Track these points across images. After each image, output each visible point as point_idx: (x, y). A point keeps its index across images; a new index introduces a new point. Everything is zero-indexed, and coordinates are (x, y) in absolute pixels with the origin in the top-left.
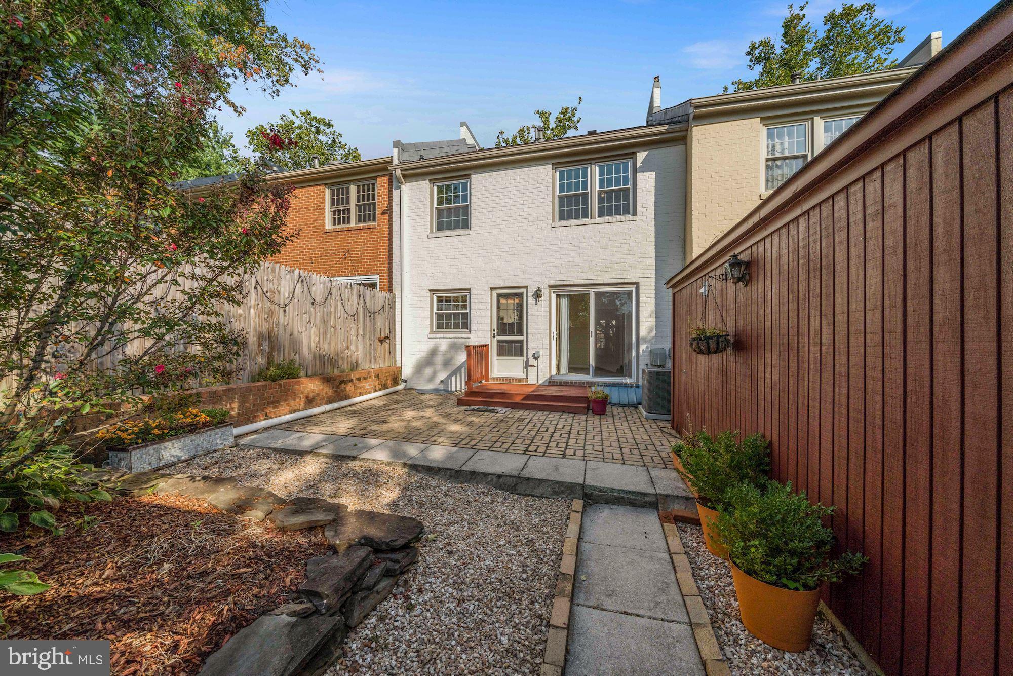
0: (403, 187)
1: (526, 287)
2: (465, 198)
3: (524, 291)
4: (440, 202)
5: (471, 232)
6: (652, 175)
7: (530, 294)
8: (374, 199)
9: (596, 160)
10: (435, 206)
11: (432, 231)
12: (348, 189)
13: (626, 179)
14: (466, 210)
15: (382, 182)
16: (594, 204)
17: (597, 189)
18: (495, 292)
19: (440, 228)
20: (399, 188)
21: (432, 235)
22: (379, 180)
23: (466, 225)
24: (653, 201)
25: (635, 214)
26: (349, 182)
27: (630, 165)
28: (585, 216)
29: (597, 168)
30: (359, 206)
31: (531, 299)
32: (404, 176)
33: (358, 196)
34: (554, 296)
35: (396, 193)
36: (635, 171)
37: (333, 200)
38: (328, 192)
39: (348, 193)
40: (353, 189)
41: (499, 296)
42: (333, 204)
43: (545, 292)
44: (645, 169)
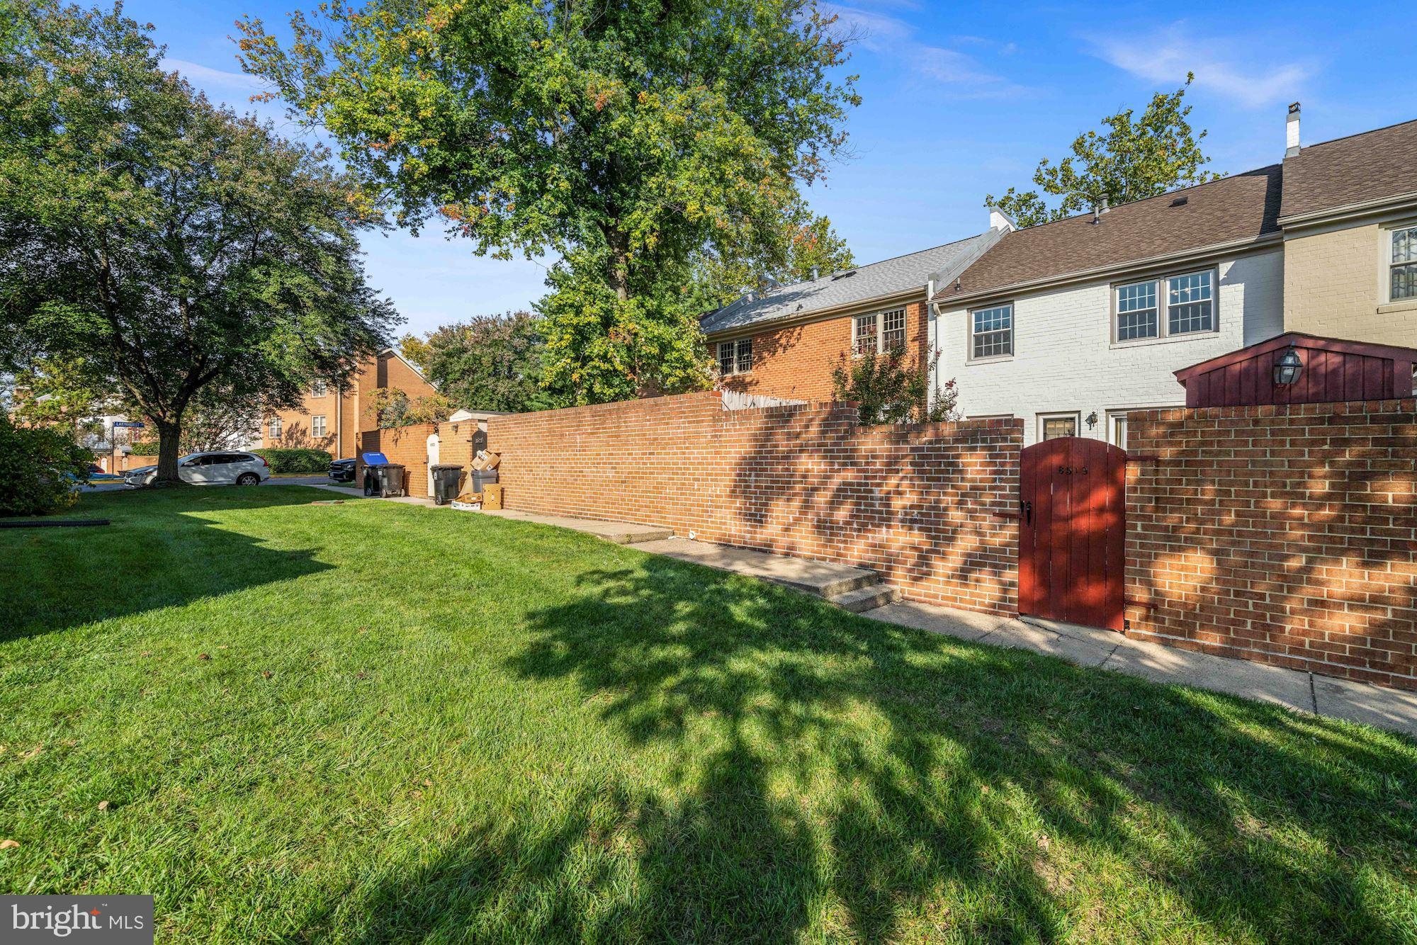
0: (939, 318)
1: (1079, 412)
2: (1006, 324)
3: (1076, 415)
4: (978, 329)
5: (1012, 358)
6: (1241, 287)
7: (1083, 420)
8: (902, 326)
9: (1165, 275)
10: (973, 333)
11: (969, 359)
12: (875, 318)
13: (1206, 293)
14: (1008, 336)
15: (912, 311)
16: (1165, 320)
17: (1168, 304)
18: (1041, 418)
19: (978, 353)
20: (935, 319)
21: (971, 363)
22: (908, 307)
23: (1008, 350)
24: (1242, 315)
25: (1217, 330)
26: (877, 311)
27: (1211, 275)
28: (1153, 333)
29: (1168, 283)
30: (886, 335)
31: (1084, 424)
32: (940, 308)
33: (886, 324)
34: (1112, 421)
35: (931, 324)
36: (1217, 284)
37: (859, 330)
38: (854, 322)
39: (875, 322)
40: (880, 318)
41: (1046, 421)
42: (859, 333)
43: (1101, 417)
44: (1230, 280)
